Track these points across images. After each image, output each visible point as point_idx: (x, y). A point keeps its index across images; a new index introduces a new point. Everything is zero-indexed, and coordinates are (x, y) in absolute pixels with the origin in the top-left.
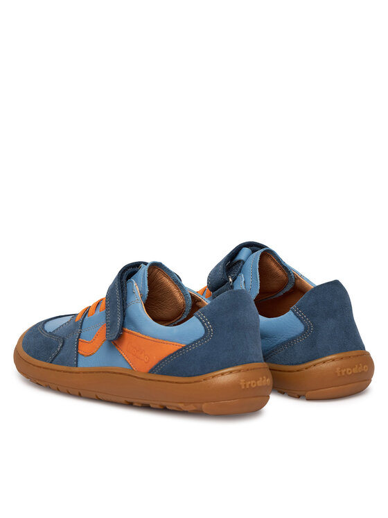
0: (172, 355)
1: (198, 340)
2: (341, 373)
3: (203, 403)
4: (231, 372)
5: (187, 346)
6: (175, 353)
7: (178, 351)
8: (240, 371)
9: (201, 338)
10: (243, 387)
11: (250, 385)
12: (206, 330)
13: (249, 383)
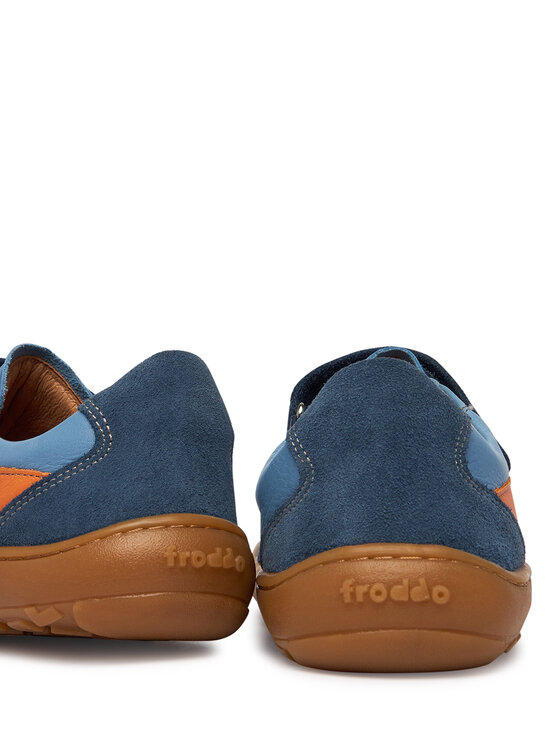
0: (20, 498)
1: (79, 460)
2: (353, 595)
3: (73, 601)
4: (145, 528)
5: (54, 475)
6: (26, 493)
7: (33, 487)
8: (167, 526)
9: (86, 456)
10: (171, 563)
11: (188, 560)
12: (98, 436)
13: (188, 554)
